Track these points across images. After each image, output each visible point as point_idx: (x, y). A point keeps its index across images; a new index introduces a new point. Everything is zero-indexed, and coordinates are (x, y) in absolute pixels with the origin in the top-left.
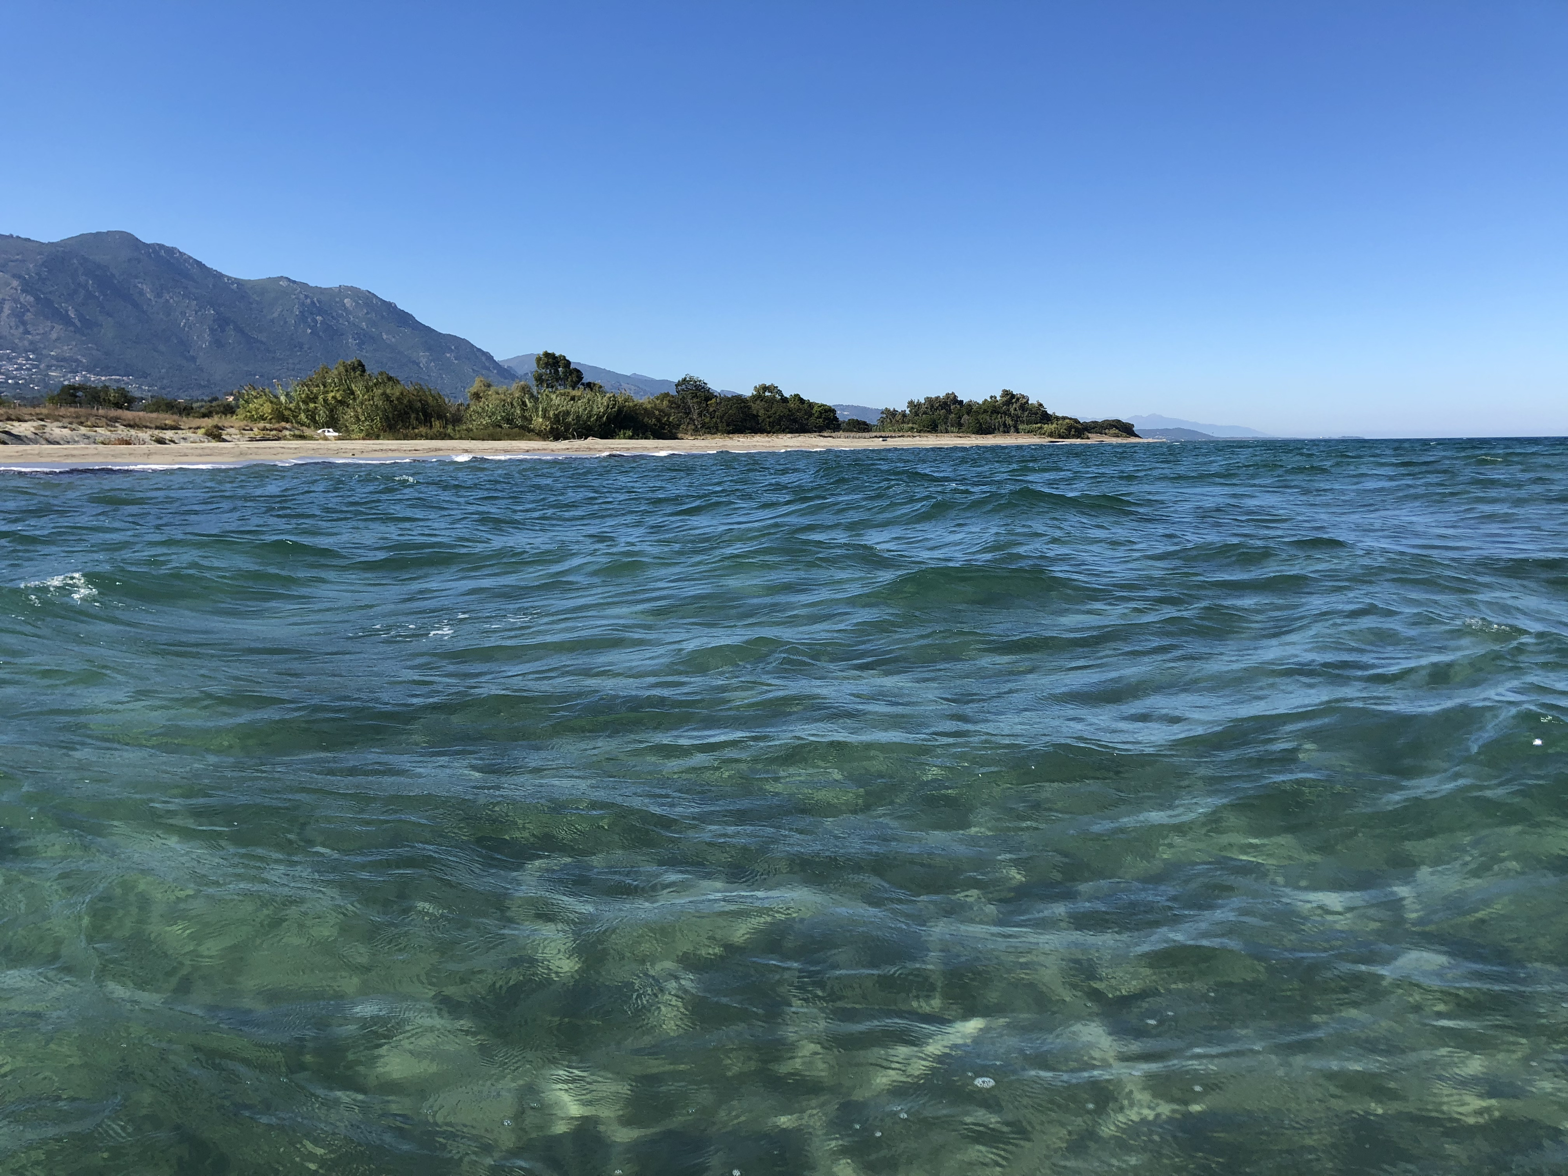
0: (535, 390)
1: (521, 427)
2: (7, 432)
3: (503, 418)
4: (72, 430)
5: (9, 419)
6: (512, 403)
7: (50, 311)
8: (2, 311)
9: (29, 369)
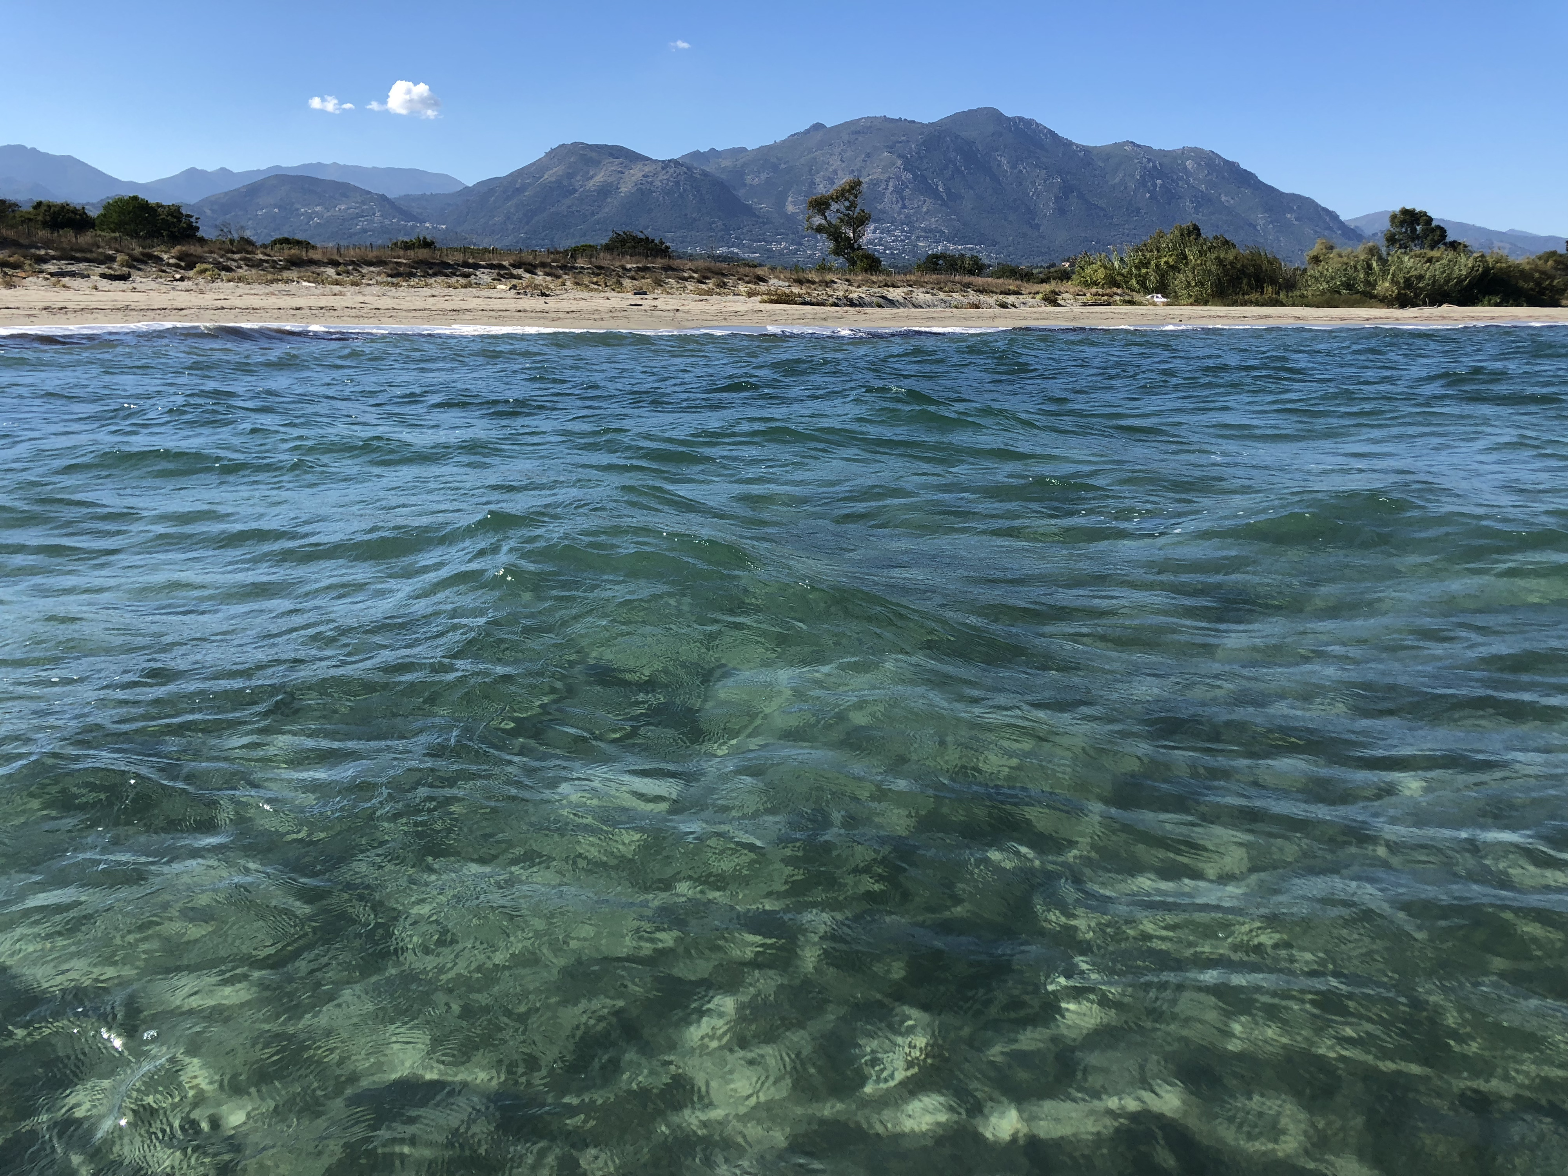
0: (1383, 251)
1: (1364, 293)
2: (884, 297)
3: (1342, 284)
4: (933, 295)
5: (886, 285)
6: (1355, 267)
7: (924, 187)
8: (886, 189)
9: (902, 241)
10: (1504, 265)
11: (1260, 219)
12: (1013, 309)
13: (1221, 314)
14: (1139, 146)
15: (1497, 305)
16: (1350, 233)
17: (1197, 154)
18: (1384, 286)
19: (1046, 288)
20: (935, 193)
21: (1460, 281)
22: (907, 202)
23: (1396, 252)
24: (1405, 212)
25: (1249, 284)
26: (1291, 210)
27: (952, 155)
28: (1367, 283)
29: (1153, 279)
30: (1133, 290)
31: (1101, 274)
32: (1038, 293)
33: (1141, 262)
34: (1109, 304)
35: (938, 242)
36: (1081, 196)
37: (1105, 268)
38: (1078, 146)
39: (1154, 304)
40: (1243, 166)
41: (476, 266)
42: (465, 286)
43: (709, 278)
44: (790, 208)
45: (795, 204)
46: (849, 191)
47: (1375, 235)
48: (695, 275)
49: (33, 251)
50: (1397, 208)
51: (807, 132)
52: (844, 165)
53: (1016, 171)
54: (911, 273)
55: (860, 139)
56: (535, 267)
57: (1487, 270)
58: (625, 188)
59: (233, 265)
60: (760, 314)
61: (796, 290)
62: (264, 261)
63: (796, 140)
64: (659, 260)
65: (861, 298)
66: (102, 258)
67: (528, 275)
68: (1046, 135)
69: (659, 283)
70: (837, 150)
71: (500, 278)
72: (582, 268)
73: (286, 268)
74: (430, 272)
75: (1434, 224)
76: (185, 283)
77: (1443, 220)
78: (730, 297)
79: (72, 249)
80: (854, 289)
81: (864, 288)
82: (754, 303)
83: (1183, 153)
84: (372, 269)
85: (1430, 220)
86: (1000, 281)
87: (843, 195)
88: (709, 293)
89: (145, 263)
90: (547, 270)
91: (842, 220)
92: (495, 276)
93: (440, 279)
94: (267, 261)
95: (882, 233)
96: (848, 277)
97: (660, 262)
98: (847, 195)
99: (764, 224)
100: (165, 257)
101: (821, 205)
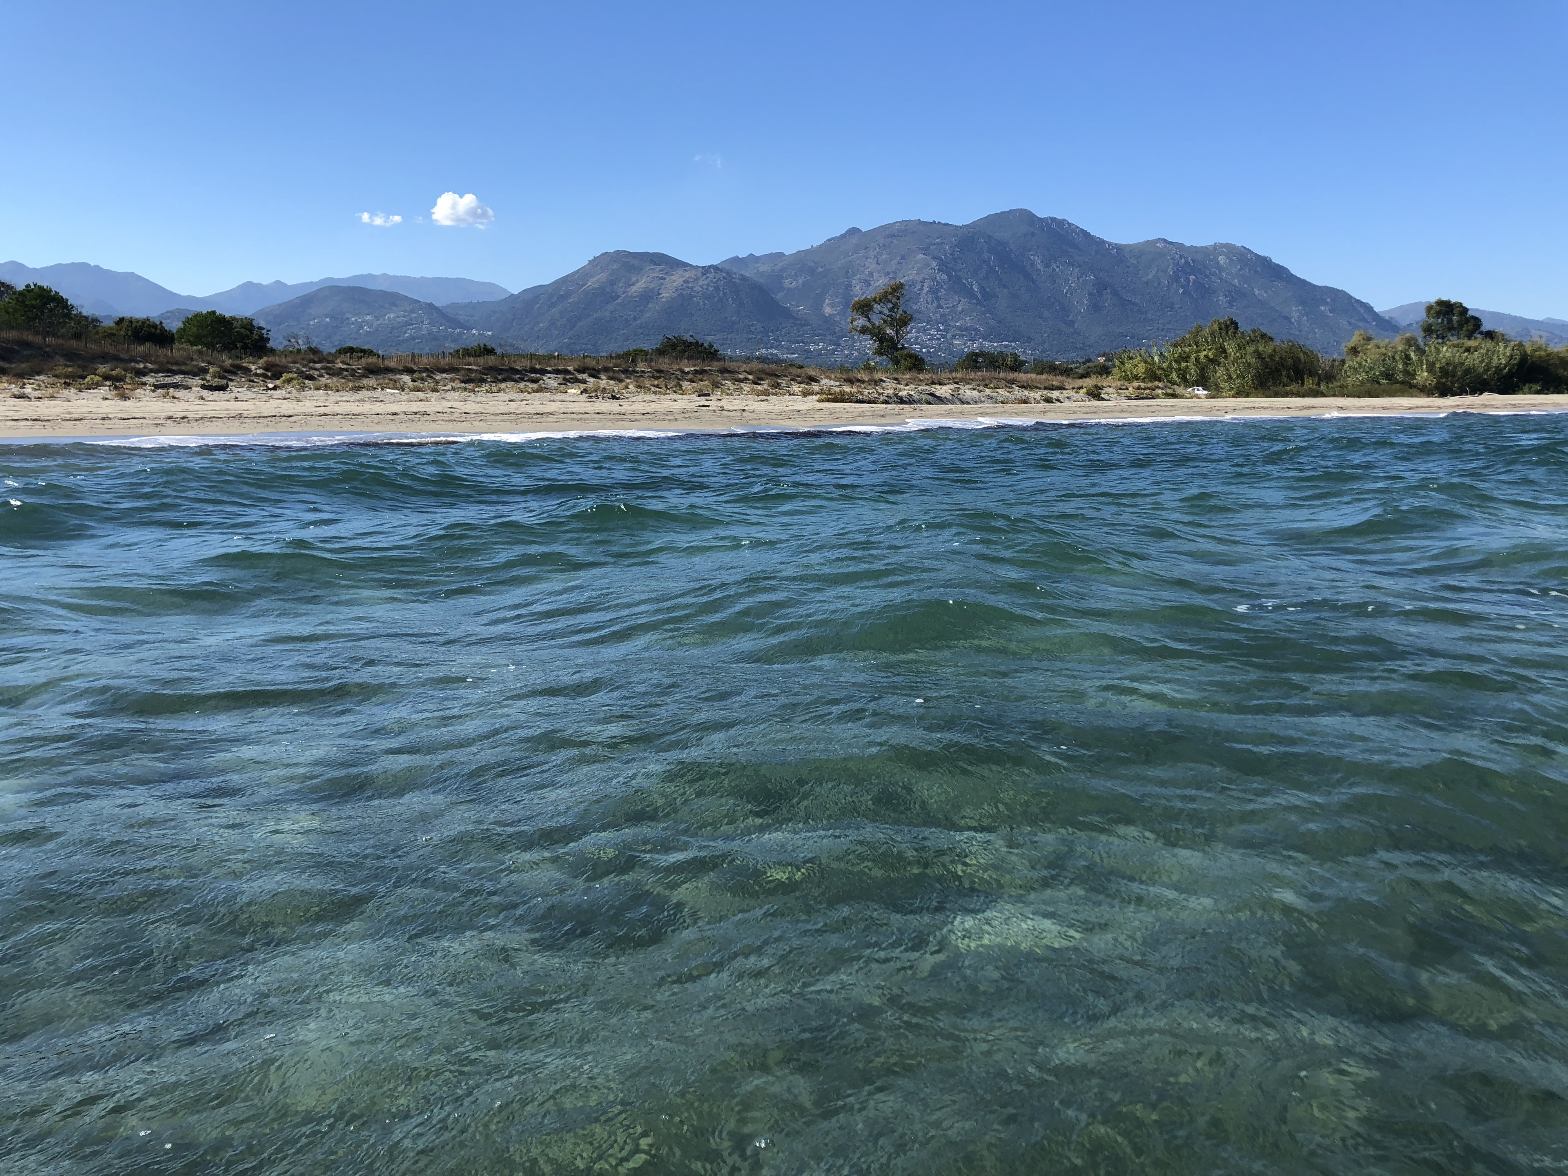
0: (1420, 341)
1: (1402, 383)
2: (932, 395)
3: (1382, 373)
4: (980, 391)
5: (933, 383)
6: (1393, 358)
7: (958, 286)
8: (921, 289)
9: (939, 339)
10: (1543, 353)
11: (1295, 312)
12: (1058, 404)
13: (1265, 405)
14: (1171, 243)
15: (1538, 392)
16: (1385, 324)
17: (1230, 250)
18: (1423, 376)
19: (1089, 382)
20: (971, 294)
21: (1499, 369)
22: (942, 302)
23: (1433, 341)
24: (1440, 303)
25: (1288, 376)
26: (1326, 303)
27: (986, 255)
28: (1406, 372)
29: (1193, 373)
30: (1173, 384)
31: (1141, 369)
32: (1081, 388)
33: (1180, 356)
34: (1153, 398)
35: (973, 340)
36: (1115, 293)
37: (1146, 362)
38: (1110, 244)
39: (1198, 397)
40: (1275, 260)
41: (543, 372)
42: (537, 391)
43: (763, 379)
44: (828, 310)
45: (832, 305)
46: (891, 293)
47: (1410, 325)
48: (750, 377)
49: (132, 364)
50: (1433, 299)
51: (843, 236)
52: (879, 267)
53: (1050, 270)
54: (956, 371)
55: (895, 242)
56: (599, 371)
57: (1524, 358)
58: (666, 294)
59: (316, 373)
60: (821, 413)
61: (847, 389)
62: (344, 369)
63: (832, 244)
64: (716, 363)
65: (910, 395)
66: (196, 370)
67: (592, 380)
68: (1078, 234)
69: (716, 385)
70: (872, 254)
71: (565, 382)
72: (643, 372)
73: (364, 376)
74: (500, 377)
75: (1470, 313)
76: (278, 392)
77: (1477, 310)
78: (787, 397)
79: (168, 363)
80: (902, 387)
81: (912, 386)
82: (811, 402)
83: (1215, 249)
84: (444, 375)
85: (1466, 310)
86: (1044, 377)
87: (886, 297)
88: (766, 393)
89: (235, 374)
90: (611, 374)
91: (885, 322)
92: (561, 381)
93: (510, 384)
94: (347, 370)
95: (917, 332)
96: (895, 376)
97: (716, 365)
98: (890, 297)
99: (802, 325)
100: (253, 367)
101: (864, 308)
